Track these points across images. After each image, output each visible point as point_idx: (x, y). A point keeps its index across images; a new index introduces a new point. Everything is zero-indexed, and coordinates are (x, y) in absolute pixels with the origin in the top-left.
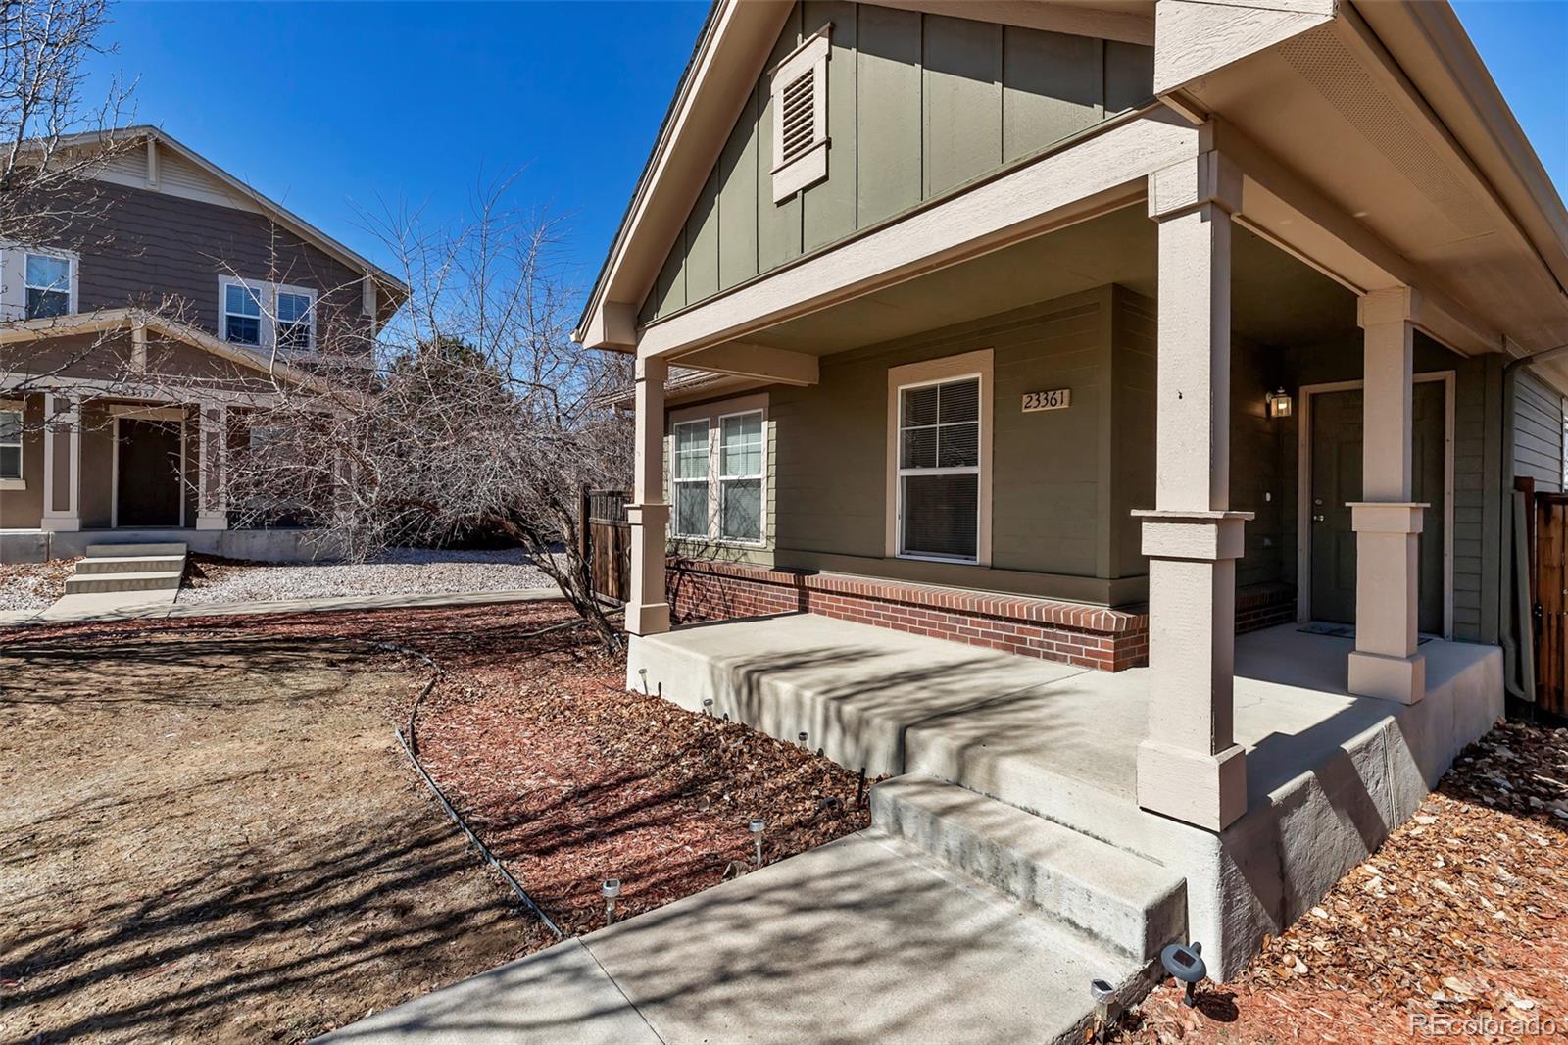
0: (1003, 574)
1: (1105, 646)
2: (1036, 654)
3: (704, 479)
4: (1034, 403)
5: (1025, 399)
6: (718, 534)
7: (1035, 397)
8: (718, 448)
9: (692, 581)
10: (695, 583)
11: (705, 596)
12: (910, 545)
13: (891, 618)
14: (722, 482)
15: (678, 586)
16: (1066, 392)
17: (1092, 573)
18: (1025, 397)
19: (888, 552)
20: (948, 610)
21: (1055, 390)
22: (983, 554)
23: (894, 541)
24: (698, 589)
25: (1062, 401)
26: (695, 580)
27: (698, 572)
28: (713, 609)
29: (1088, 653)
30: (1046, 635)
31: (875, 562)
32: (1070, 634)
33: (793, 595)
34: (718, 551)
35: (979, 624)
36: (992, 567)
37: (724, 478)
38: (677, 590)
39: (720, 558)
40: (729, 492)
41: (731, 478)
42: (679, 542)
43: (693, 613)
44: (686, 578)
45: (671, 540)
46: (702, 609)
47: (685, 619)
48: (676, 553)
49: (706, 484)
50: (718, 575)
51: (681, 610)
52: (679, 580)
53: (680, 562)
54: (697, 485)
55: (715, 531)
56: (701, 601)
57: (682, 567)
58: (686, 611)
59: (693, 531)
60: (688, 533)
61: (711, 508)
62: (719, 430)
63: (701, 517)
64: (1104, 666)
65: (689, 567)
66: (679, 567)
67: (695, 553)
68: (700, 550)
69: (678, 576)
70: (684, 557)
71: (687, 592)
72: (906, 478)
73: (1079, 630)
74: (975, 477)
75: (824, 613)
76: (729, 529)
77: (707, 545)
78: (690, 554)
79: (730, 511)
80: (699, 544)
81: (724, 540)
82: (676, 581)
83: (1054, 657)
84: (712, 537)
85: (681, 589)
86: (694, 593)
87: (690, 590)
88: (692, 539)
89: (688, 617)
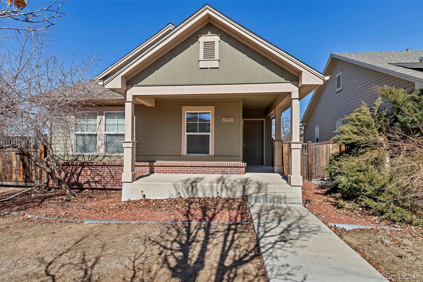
0: (216, 157)
1: (243, 169)
3: (95, 133)
4: (225, 120)
5: (223, 119)
7: (227, 118)
8: (103, 122)
9: (90, 169)
10: (92, 170)
11: (99, 174)
12: (188, 152)
13: (186, 171)
14: (105, 134)
15: (81, 171)
16: (233, 118)
17: (238, 155)
18: (223, 118)
19: (182, 154)
20: (204, 167)
21: (230, 117)
22: (212, 152)
23: (184, 151)
24: (94, 172)
25: (232, 120)
27: (93, 166)
28: (104, 177)
29: (240, 171)
30: (230, 169)
31: (180, 157)
32: (236, 168)
33: (148, 169)
34: (104, 158)
35: (213, 169)
36: (215, 156)
37: (107, 133)
38: (80, 173)
39: (106, 160)
40: (108, 138)
41: (110, 133)
42: (79, 156)
43: (91, 180)
44: (86, 168)
45: (73, 155)
46: (97, 179)
47: (85, 183)
48: (76, 160)
49: (96, 135)
50: (107, 166)
51: (82, 180)
52: (81, 170)
53: (83, 163)
54: (90, 135)
55: (102, 151)
56: (96, 176)
57: (84, 164)
58: (86, 180)
59: (85, 152)
60: (82, 152)
61: (99, 143)
62: (104, 116)
63: (91, 146)
64: (243, 174)
65: (90, 164)
66: (83, 165)
67: (90, 159)
68: (93, 158)
69: (80, 168)
70: (83, 161)
71: (87, 173)
72: (188, 135)
73: (238, 167)
74: (209, 135)
75: (160, 173)
76: (108, 150)
77: (97, 156)
78: (87, 160)
79: (109, 144)
80: (92, 156)
81: (107, 154)
82: (79, 170)
83: (232, 174)
84: (100, 153)
85: (83, 173)
86: (91, 173)
87: (89, 172)
88: (86, 154)
89: (88, 182)
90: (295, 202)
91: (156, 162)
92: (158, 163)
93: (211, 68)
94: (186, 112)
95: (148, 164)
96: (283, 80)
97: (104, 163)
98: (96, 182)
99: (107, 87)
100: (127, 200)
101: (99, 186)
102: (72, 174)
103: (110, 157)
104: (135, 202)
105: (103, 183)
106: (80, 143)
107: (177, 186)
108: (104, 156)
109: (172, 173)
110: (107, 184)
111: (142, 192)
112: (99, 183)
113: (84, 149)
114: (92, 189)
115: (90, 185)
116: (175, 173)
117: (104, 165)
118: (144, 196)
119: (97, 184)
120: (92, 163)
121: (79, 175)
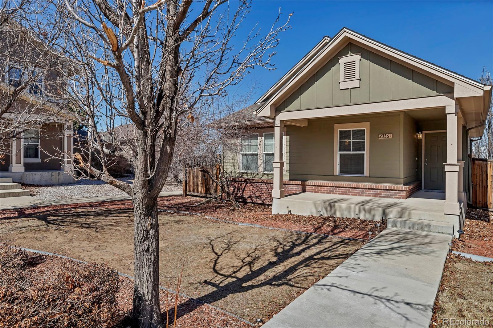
0: (372, 178)
1: (404, 193)
2: (385, 197)
3: (256, 153)
4: (382, 137)
5: (380, 136)
6: (263, 170)
7: (384, 135)
8: (263, 143)
9: (252, 185)
10: (253, 186)
11: (259, 190)
12: (341, 172)
13: (338, 191)
14: (264, 154)
15: (245, 187)
16: (391, 135)
17: (398, 177)
18: (379, 135)
19: (335, 174)
20: (358, 188)
21: (388, 134)
22: (366, 172)
23: (337, 171)
24: (255, 188)
25: (390, 137)
26: (254, 185)
27: (255, 182)
28: (263, 194)
29: (399, 195)
30: (387, 192)
31: (332, 177)
32: (394, 192)
33: (300, 188)
34: (263, 176)
35: (368, 191)
36: (370, 177)
37: (265, 153)
38: (244, 189)
39: (264, 178)
40: (267, 157)
41: (268, 153)
42: (243, 173)
43: (253, 196)
44: (249, 185)
45: (239, 173)
46: (257, 194)
47: (248, 198)
48: (242, 177)
49: (257, 155)
50: (265, 183)
51: (246, 195)
52: (245, 185)
53: (247, 179)
54: (252, 155)
55: (261, 169)
56: (257, 192)
57: (248, 181)
58: (249, 195)
59: (248, 170)
60: (246, 170)
61: (259, 162)
62: (263, 138)
63: (253, 165)
64: (403, 198)
65: (252, 181)
66: (246, 181)
67: (252, 176)
68: (254, 175)
69: (245, 184)
70: (247, 178)
71: (249, 189)
72: (340, 154)
73: (396, 190)
74: (364, 154)
75: (313, 192)
76: (267, 169)
77: (258, 174)
78: (249, 177)
79: (267, 163)
80: (254, 174)
81: (266, 172)
82: (243, 186)
83: (390, 197)
84: (260, 171)
85: (246, 188)
86: (253, 189)
87: (251, 188)
88: (249, 172)
89: (250, 197)
90: (443, 232)
91: (308, 181)
92: (310, 182)
93: (351, 88)
94: (339, 130)
95: (300, 183)
96: (435, 93)
97: (263, 180)
98: (257, 197)
99: (259, 115)
100: (276, 214)
101: (259, 201)
102: (239, 189)
103: (268, 175)
104: (281, 216)
105: (262, 198)
106: (245, 162)
107: (317, 204)
108: (263, 174)
109: (324, 193)
110: (265, 199)
111: (288, 207)
112: (259, 199)
113: (248, 167)
114: (254, 203)
115: (252, 200)
116: (327, 193)
117: (263, 182)
118: (290, 211)
119: (258, 199)
120: (254, 180)
121: (244, 190)
